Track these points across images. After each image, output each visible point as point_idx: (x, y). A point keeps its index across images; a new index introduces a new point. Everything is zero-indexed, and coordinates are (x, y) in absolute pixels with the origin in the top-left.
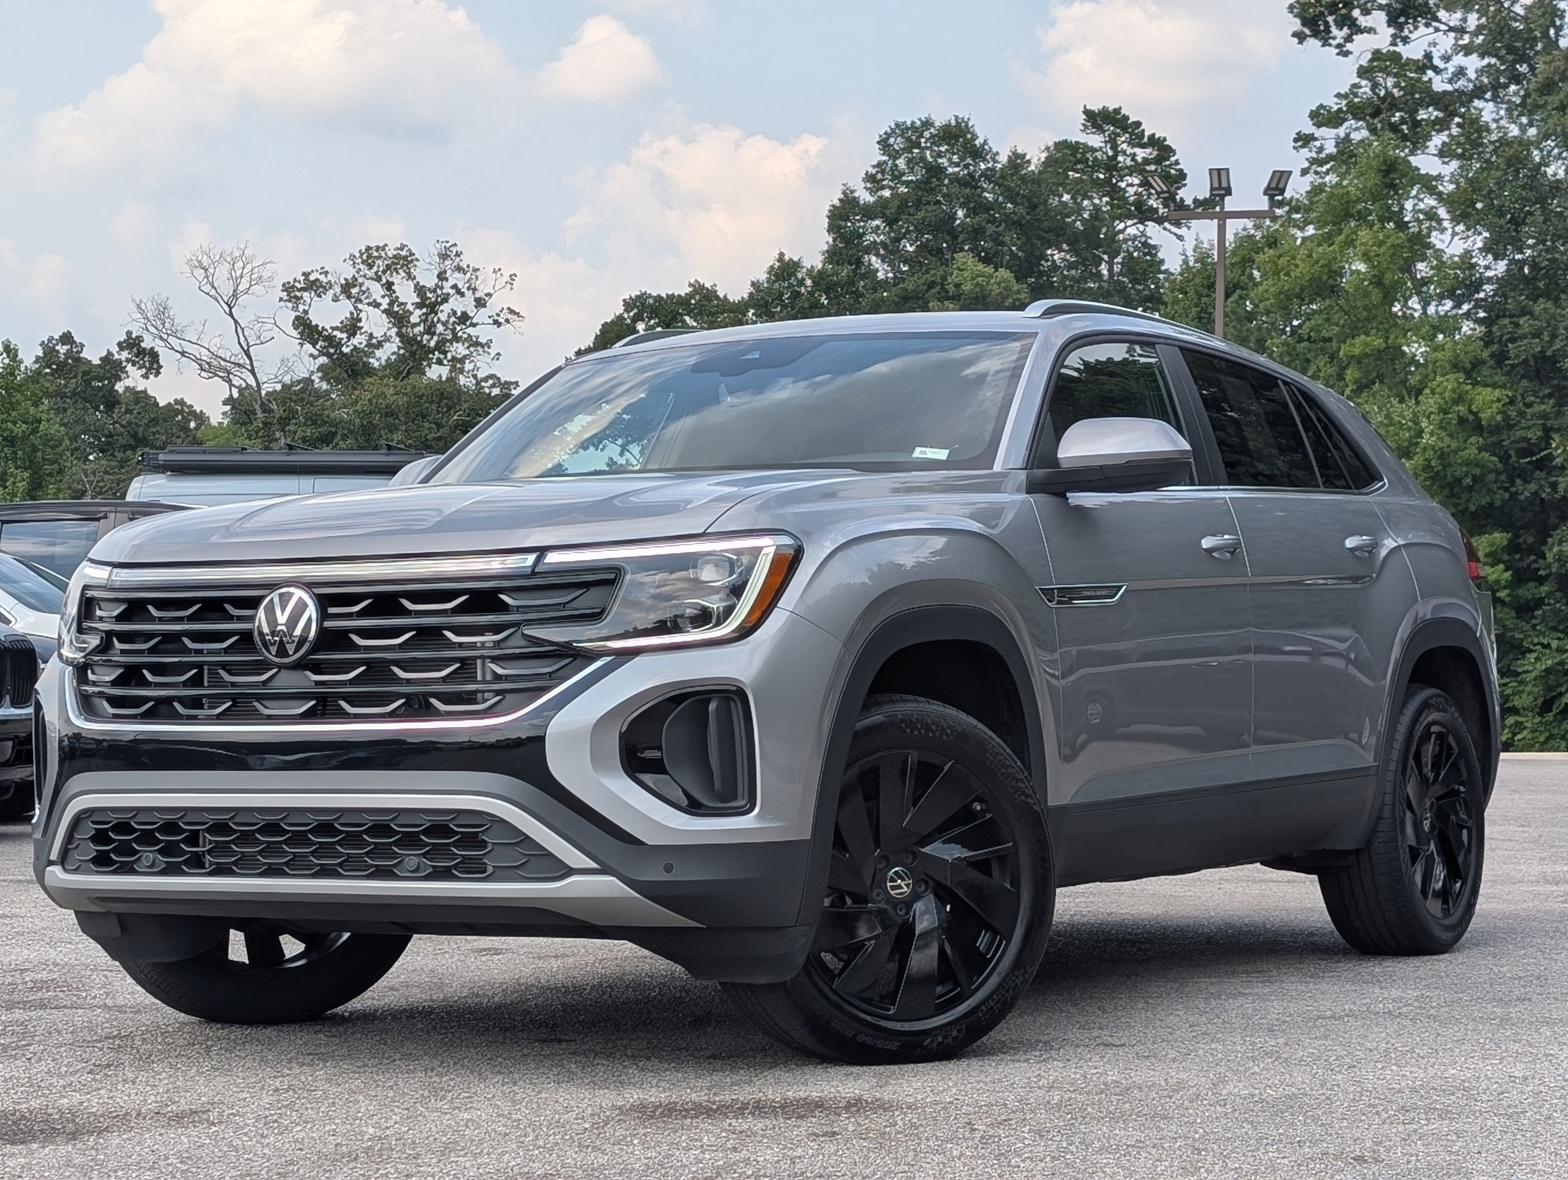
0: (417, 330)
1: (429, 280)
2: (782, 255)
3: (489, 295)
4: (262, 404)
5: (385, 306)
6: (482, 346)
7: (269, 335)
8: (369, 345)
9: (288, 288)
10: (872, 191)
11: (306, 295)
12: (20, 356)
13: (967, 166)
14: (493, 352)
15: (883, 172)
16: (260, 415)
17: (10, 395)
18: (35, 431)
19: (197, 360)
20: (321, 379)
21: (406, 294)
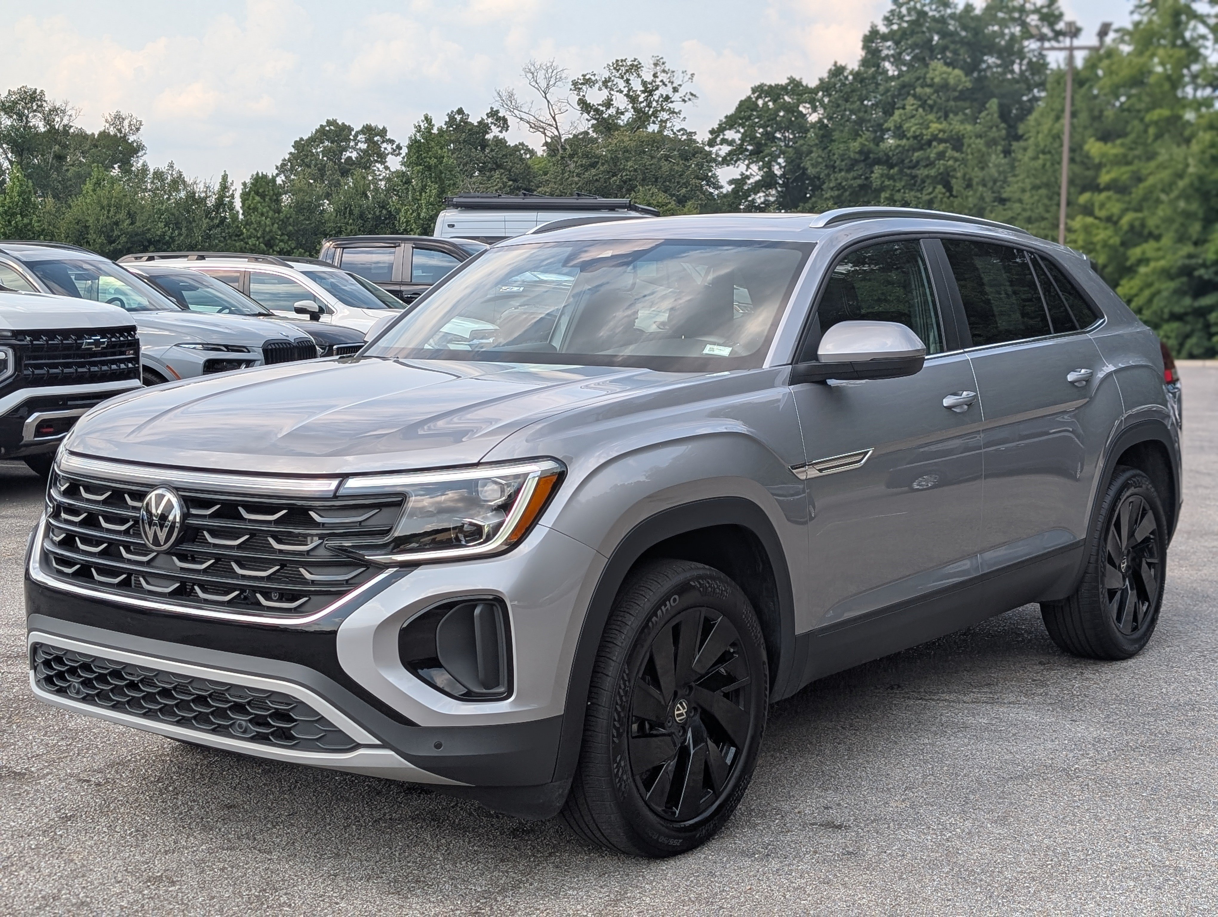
0: (642, 105)
1: (648, 78)
2: (836, 63)
3: (680, 85)
4: (562, 146)
5: (625, 92)
6: (676, 113)
7: (565, 108)
8: (617, 112)
9: (575, 83)
10: (887, 26)
11: (584, 87)
12: (433, 122)
13: (940, 12)
14: (682, 116)
15: (893, 15)
16: (561, 152)
17: (428, 143)
18: (441, 163)
19: (528, 122)
20: (594, 131)
21: (637, 86)
